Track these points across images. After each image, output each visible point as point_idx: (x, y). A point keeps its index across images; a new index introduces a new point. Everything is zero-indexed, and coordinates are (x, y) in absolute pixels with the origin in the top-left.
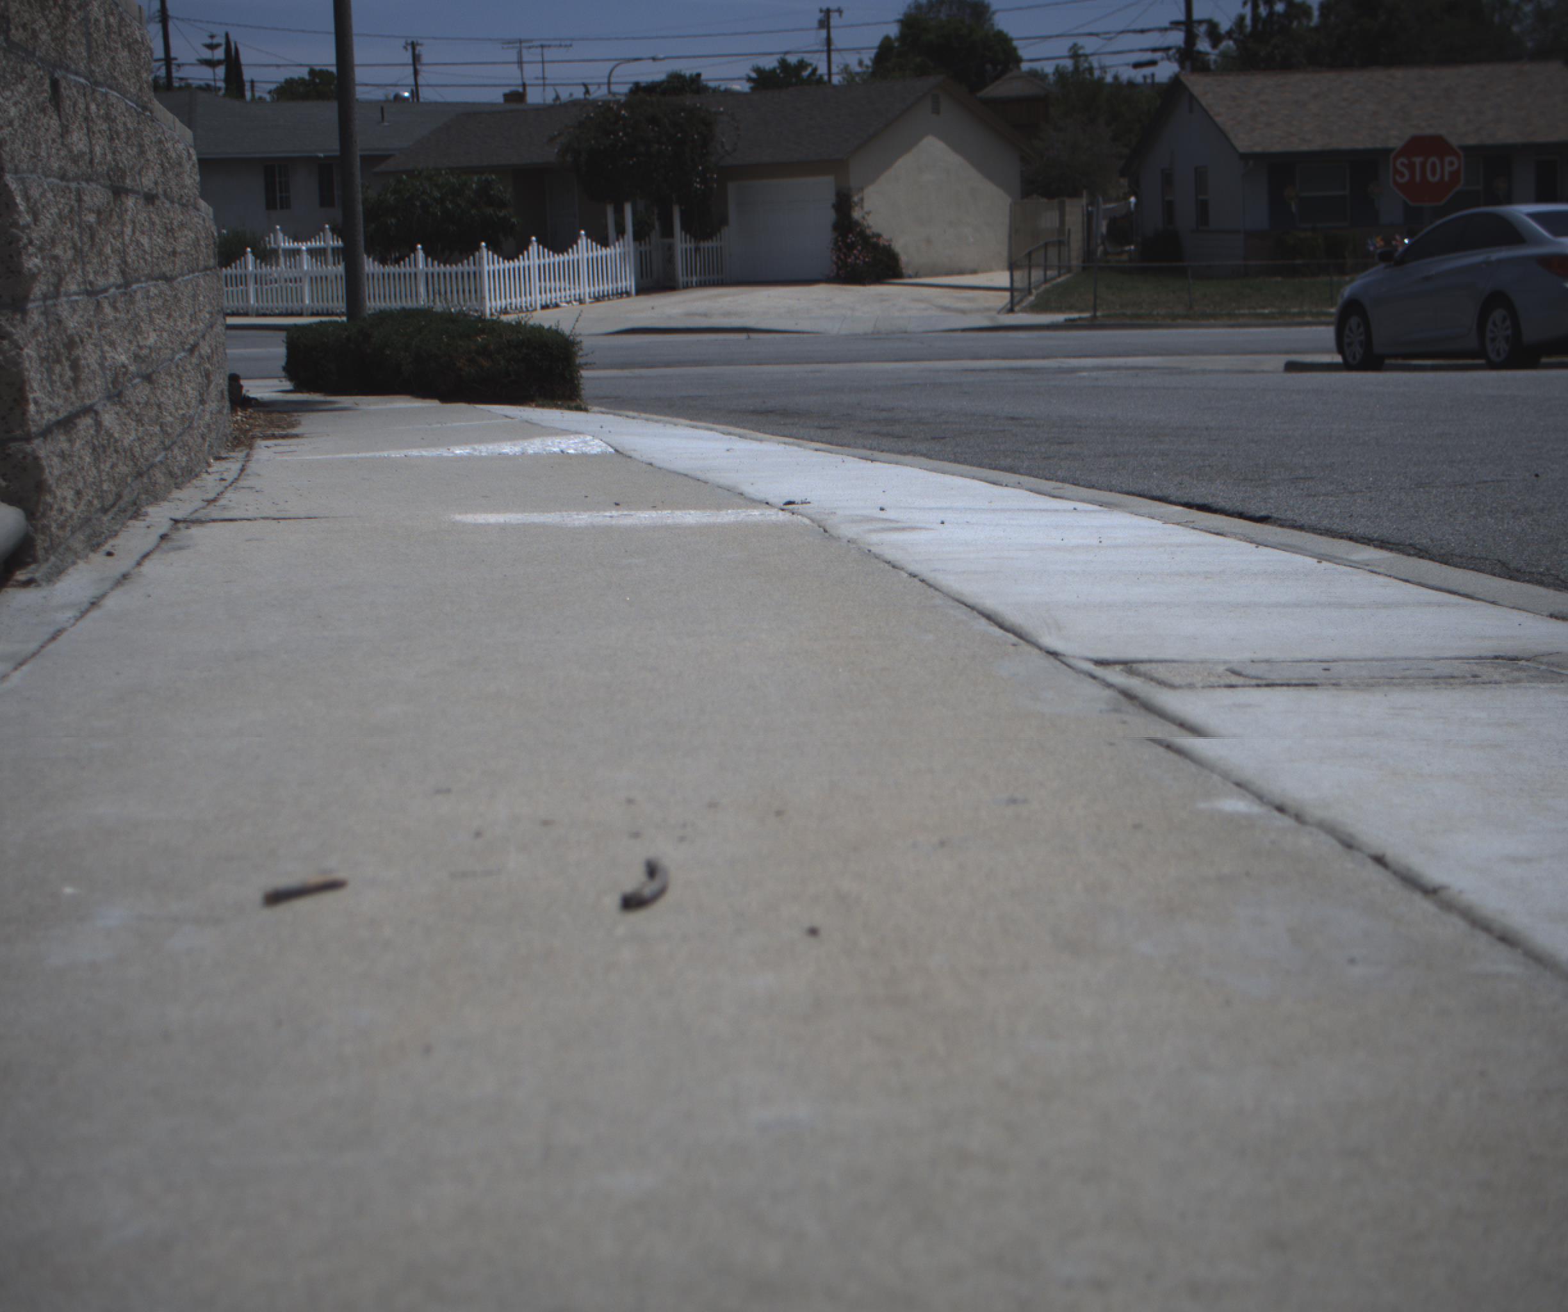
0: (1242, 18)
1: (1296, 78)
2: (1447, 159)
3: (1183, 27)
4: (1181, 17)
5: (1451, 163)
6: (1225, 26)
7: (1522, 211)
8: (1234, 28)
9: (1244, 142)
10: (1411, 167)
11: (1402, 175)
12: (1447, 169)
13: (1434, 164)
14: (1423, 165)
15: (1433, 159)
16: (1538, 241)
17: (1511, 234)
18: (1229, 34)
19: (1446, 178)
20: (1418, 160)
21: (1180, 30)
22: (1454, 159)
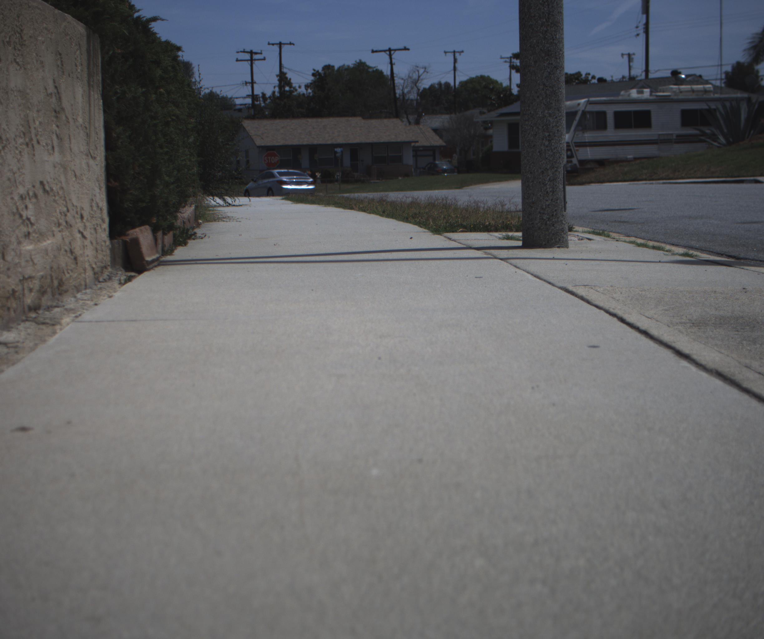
0: (274, 92)
1: (277, 121)
2: (276, 158)
3: (251, 97)
4: (250, 93)
5: (277, 159)
6: (268, 94)
7: (276, 171)
8: (271, 95)
9: (259, 142)
10: (268, 159)
11: (266, 161)
12: (276, 160)
13: (273, 159)
14: (271, 159)
15: (273, 158)
16: (277, 177)
17: (273, 176)
18: (270, 97)
19: (276, 162)
20: (269, 158)
21: (249, 98)
22: (278, 158)
